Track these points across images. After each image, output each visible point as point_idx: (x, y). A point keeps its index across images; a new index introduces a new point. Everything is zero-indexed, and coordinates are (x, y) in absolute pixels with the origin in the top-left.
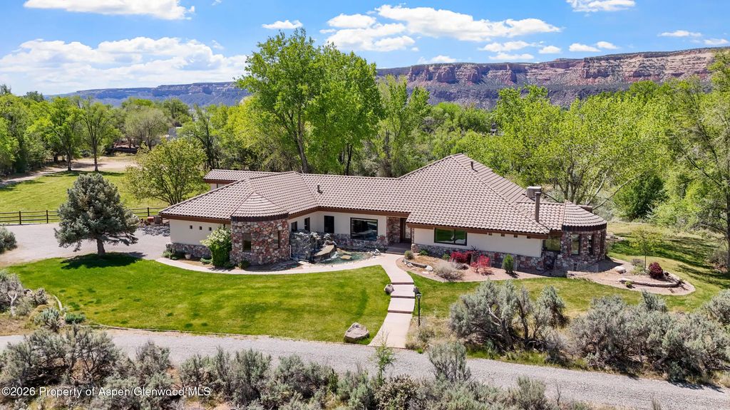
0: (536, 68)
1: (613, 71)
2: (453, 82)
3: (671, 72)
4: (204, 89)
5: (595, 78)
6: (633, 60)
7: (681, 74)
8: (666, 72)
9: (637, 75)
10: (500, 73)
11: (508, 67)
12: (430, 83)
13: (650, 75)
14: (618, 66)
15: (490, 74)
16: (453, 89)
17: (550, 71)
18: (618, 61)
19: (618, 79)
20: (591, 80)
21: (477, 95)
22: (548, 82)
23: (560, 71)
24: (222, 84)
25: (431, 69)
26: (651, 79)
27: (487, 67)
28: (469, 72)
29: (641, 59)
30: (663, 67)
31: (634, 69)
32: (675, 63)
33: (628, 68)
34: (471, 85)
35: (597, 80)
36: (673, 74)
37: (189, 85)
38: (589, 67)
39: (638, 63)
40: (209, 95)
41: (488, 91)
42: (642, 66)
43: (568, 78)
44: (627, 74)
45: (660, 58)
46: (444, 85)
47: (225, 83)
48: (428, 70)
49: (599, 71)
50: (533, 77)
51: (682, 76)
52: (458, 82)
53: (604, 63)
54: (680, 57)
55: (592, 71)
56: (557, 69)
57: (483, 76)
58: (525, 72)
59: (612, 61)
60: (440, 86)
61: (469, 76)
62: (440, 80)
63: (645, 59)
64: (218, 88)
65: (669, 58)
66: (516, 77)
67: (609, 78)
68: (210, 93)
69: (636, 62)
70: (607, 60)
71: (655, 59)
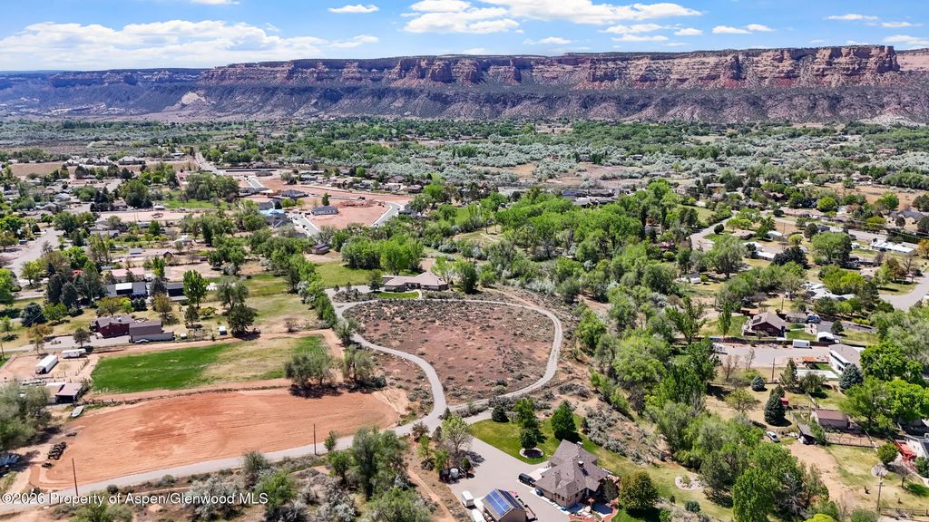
0: (543, 64)
1: (620, 74)
2: (449, 81)
3: (677, 76)
4: (126, 77)
5: (602, 81)
6: (640, 62)
7: (686, 79)
8: (672, 77)
9: (644, 79)
10: (502, 69)
11: (511, 63)
12: (422, 81)
13: (656, 80)
14: (625, 68)
15: (492, 70)
16: (449, 91)
17: (557, 68)
18: (625, 62)
19: (624, 83)
20: (597, 83)
21: (476, 100)
22: (556, 81)
23: (569, 68)
24: (151, 71)
25: (423, 64)
26: (657, 83)
27: (488, 62)
28: (466, 68)
29: (647, 61)
30: (669, 71)
31: (641, 73)
32: (680, 67)
33: (636, 70)
34: (469, 85)
35: (603, 84)
36: (678, 79)
37: (104, 72)
38: (595, 68)
39: (645, 66)
40: (133, 87)
41: (488, 95)
42: (649, 70)
43: (576, 77)
44: (634, 78)
45: (666, 61)
46: (440, 84)
47: (155, 70)
48: (420, 66)
49: (606, 74)
50: (539, 75)
51: (687, 82)
52: (454, 81)
53: (611, 65)
54: (686, 60)
55: (598, 73)
56: (565, 66)
57: (484, 72)
58: (531, 68)
59: (619, 62)
60: (434, 85)
61: (468, 74)
62: (434, 78)
63: (652, 62)
64: (145, 77)
65: (676, 61)
66: (520, 74)
67: (616, 82)
68: (134, 83)
69: (644, 63)
70: (614, 60)
71: (661, 62)
